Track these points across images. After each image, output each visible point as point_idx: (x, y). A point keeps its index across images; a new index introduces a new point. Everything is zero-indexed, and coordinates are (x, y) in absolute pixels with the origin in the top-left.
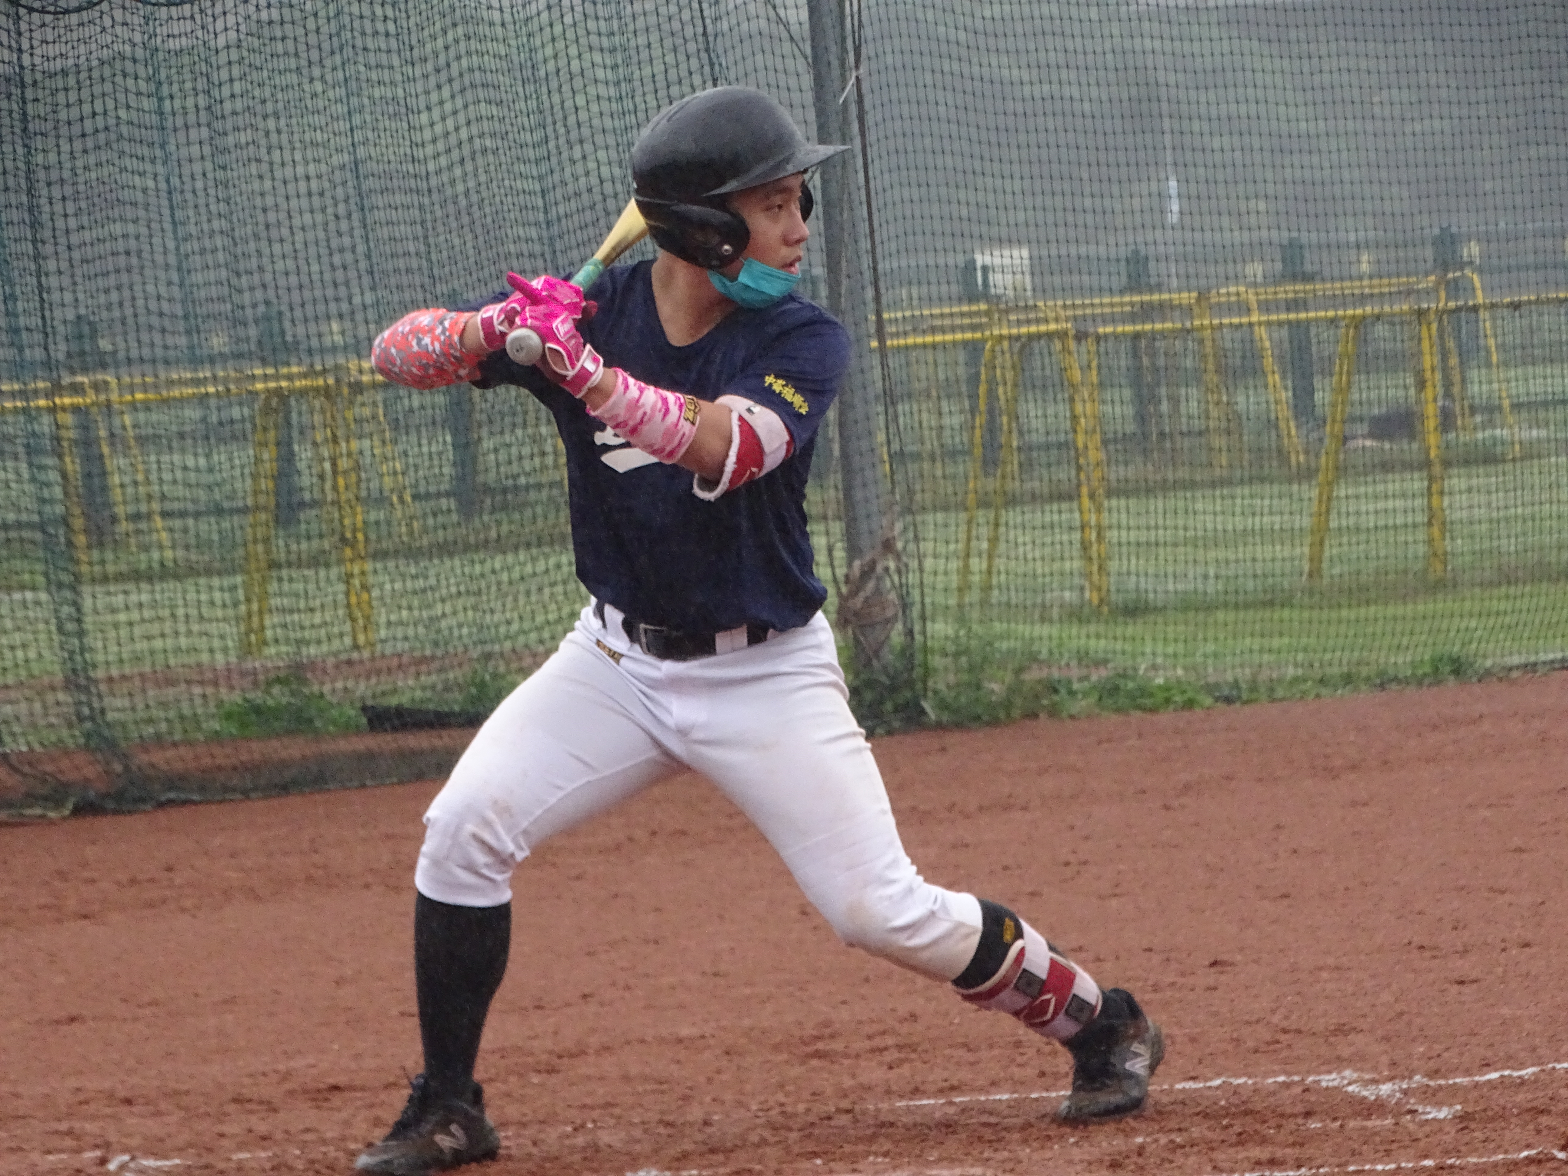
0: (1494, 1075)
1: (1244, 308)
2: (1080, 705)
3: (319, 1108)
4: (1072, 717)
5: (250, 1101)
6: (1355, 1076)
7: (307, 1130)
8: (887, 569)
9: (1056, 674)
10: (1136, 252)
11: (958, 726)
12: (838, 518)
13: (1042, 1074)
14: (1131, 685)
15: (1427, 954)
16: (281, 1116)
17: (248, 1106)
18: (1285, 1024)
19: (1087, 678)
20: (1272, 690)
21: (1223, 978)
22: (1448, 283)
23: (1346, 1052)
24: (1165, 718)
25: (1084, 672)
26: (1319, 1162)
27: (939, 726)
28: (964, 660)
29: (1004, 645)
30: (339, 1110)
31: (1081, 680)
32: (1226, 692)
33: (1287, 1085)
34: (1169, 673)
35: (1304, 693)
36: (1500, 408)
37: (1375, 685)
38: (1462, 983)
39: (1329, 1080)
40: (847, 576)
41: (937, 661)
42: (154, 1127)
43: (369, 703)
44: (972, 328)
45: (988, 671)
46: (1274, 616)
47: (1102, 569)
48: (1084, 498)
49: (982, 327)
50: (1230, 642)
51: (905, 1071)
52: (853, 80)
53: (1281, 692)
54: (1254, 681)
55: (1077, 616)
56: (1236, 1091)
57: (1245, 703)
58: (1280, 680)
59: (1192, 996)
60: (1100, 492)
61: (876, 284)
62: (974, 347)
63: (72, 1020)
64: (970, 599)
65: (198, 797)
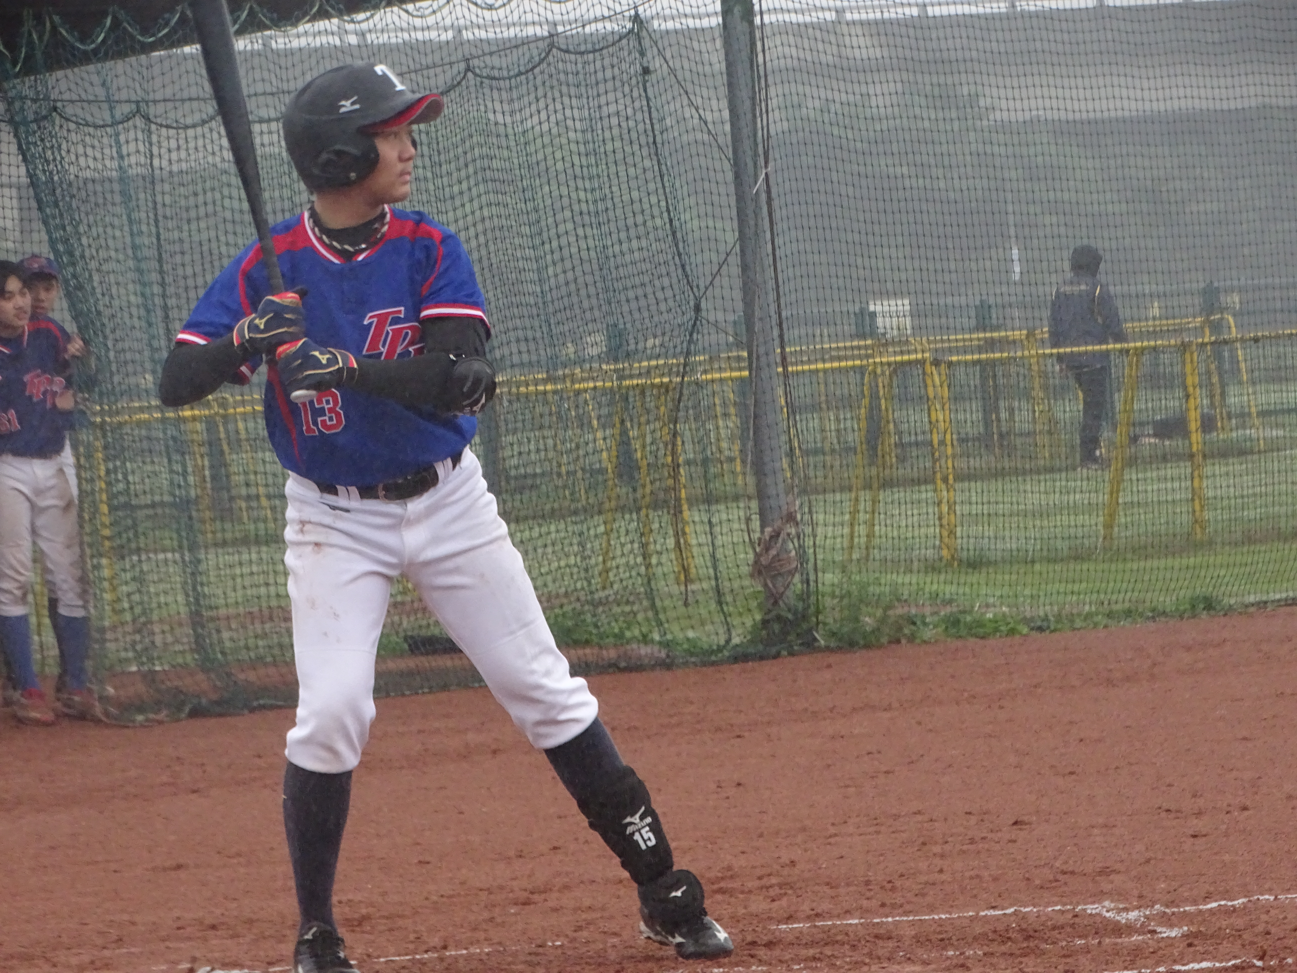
0: (1214, 905)
2: (930, 634)
4: (925, 642)
6: (1112, 905)
8: (789, 534)
9: (914, 611)
10: (981, 302)
11: (840, 649)
12: (753, 497)
13: (883, 905)
14: (969, 618)
15: (1172, 815)
18: (1064, 867)
19: (936, 613)
20: (1072, 621)
21: (1022, 834)
22: (1211, 322)
23: (1107, 887)
24: (990, 643)
25: (935, 609)
27: (826, 649)
28: (846, 600)
29: (877, 590)
31: (932, 615)
32: (1039, 623)
33: (1062, 912)
34: (997, 610)
35: (1096, 625)
36: (1249, 414)
37: (1148, 618)
39: (1092, 909)
40: (759, 540)
41: (828, 602)
42: (230, 946)
43: (410, 633)
44: (860, 357)
45: (864, 608)
46: (1078, 568)
47: (952, 533)
48: (939, 482)
49: (867, 357)
50: (1043, 586)
51: (784, 902)
52: (763, 175)
53: (1078, 623)
54: (1059, 615)
55: (932, 567)
56: (1025, 917)
57: (1052, 632)
58: (1079, 615)
59: (997, 847)
60: (951, 477)
61: (780, 325)
62: (861, 370)
63: (179, 867)
64: (855, 556)
65: (281, 704)
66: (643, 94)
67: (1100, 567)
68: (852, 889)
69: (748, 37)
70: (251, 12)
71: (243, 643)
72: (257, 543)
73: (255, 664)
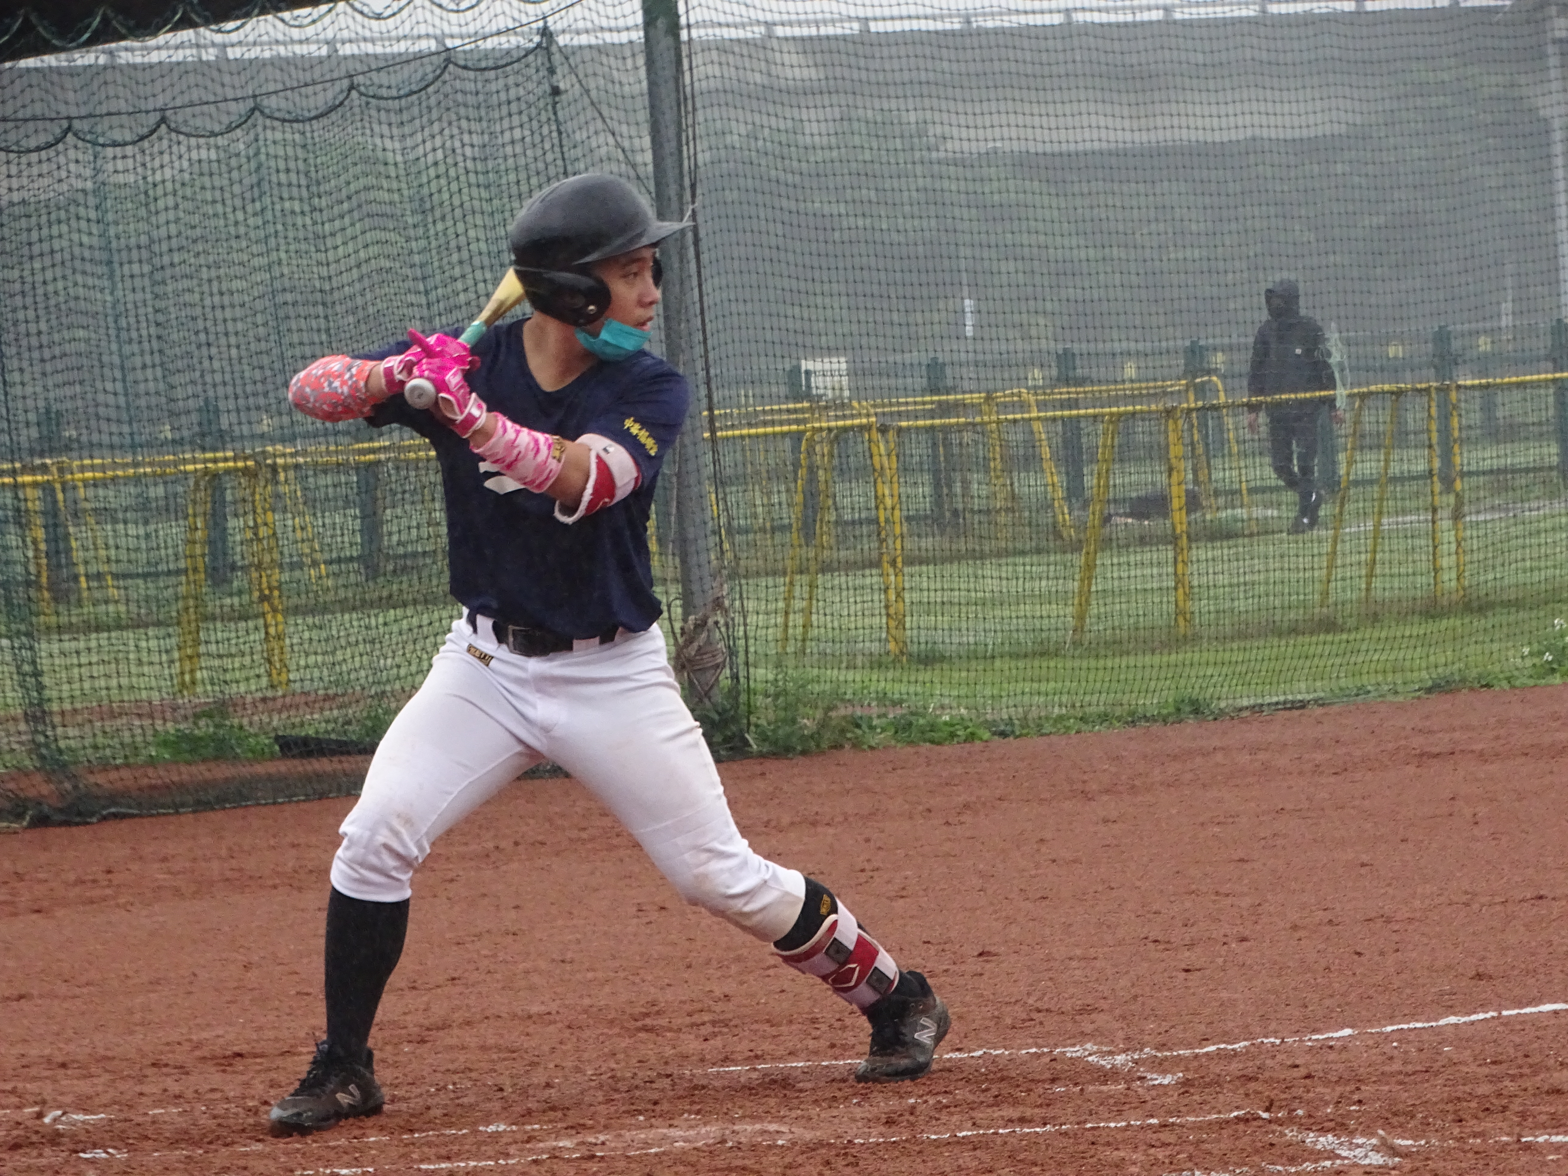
0: (1212, 1048)
1: (1023, 406)
2: (878, 738)
3: (224, 1071)
4: (872, 748)
5: (166, 1065)
6: (1095, 1048)
7: (213, 1090)
8: (716, 623)
9: (859, 712)
10: (935, 359)
11: (775, 755)
12: (676, 580)
13: (833, 1046)
14: (922, 721)
15: (1161, 947)
16: (192, 1078)
17: (165, 1070)
18: (1039, 1005)
19: (885, 715)
20: (1040, 726)
21: (988, 966)
22: (1195, 385)
23: (1088, 1028)
24: (947, 750)
25: (883, 710)
26: (1063, 1120)
27: (760, 755)
28: (781, 699)
29: (817, 688)
30: (241, 1073)
31: (880, 717)
32: (1002, 728)
33: (1038, 1056)
34: (954, 712)
35: (1068, 728)
36: (1240, 491)
37: (1127, 723)
38: (1187, 971)
39: (1073, 1052)
40: (682, 629)
41: (760, 700)
42: (83, 1087)
43: (280, 733)
44: (797, 422)
45: (802, 709)
46: (1044, 664)
47: (901, 625)
48: (885, 565)
49: (804, 421)
50: (1005, 685)
51: (717, 1042)
52: (689, 213)
53: (1048, 728)
54: (1025, 718)
55: (877, 663)
56: (994, 1060)
57: (1017, 737)
58: (1047, 718)
59: (961, 981)
60: (899, 560)
61: (708, 383)
62: (798, 437)
63: (21, 997)
64: (790, 649)
65: (135, 812)
66: (553, 117)
67: (1069, 664)
68: (794, 1027)
69: (672, 52)
70: (105, 21)
71: (87, 742)
72: (98, 629)
73: (105, 766)
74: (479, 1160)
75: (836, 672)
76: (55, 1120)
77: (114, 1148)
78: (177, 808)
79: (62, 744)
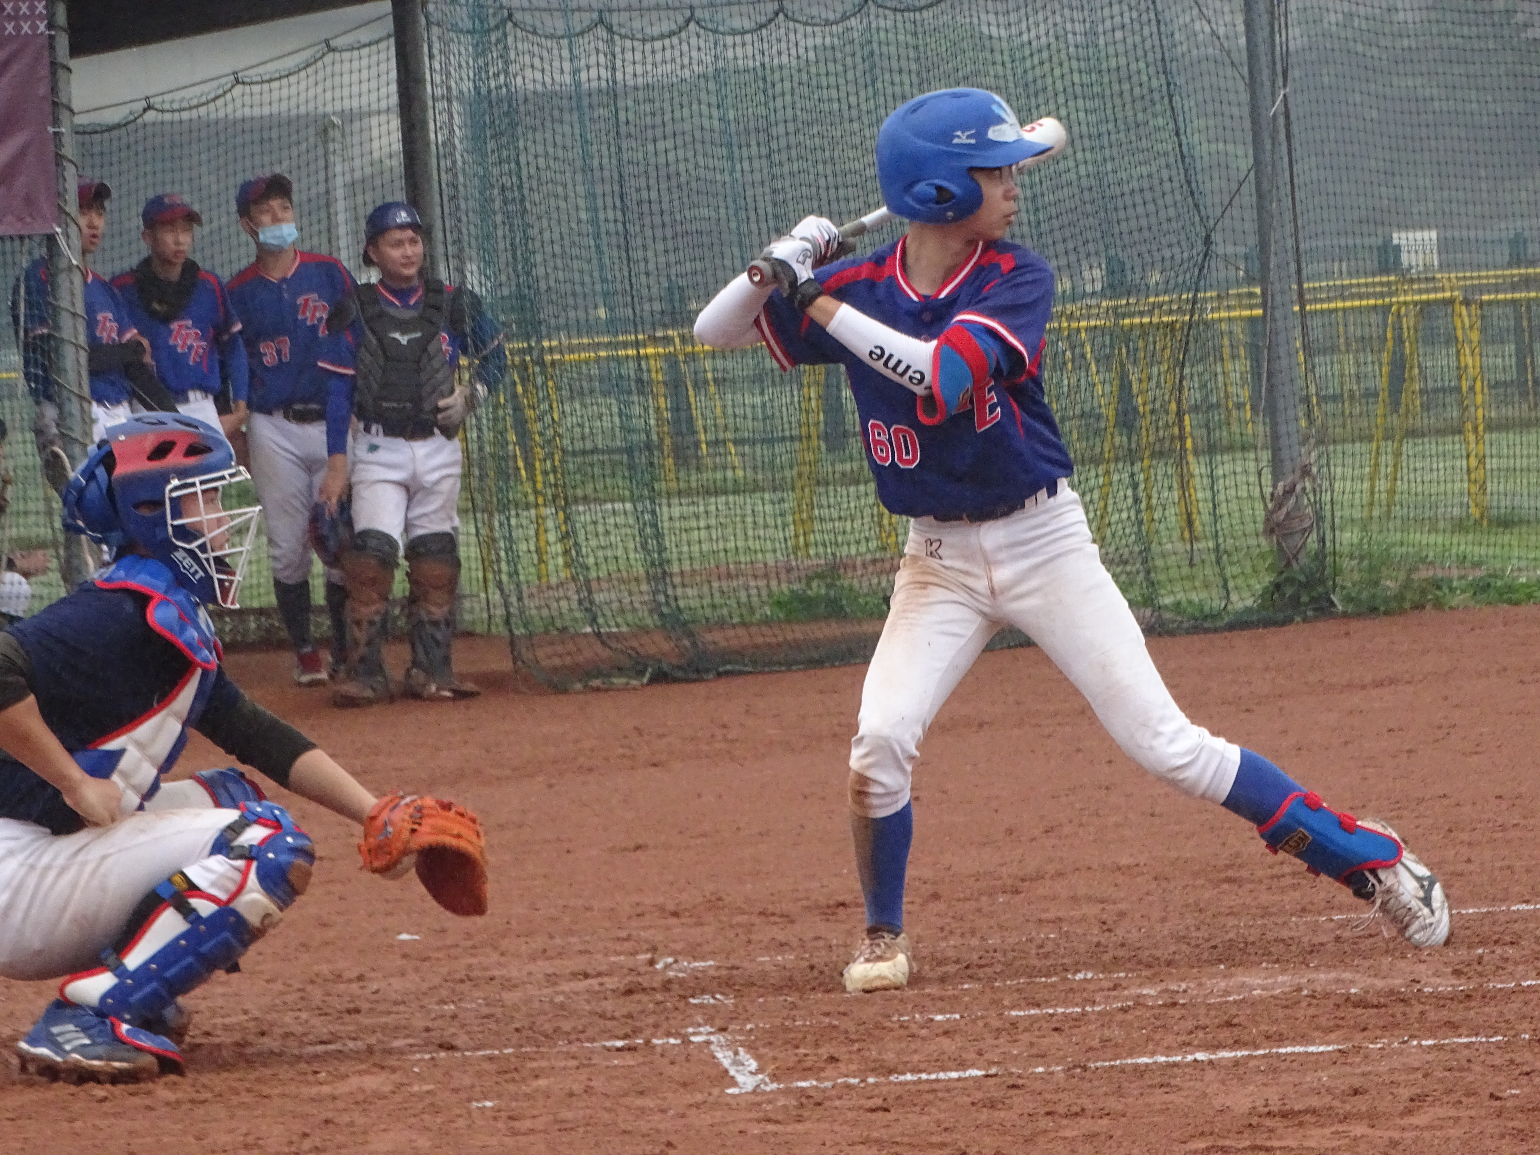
2: (1458, 599)
3: (828, 920)
4: (1451, 608)
5: (773, 914)
7: (817, 938)
8: (1304, 489)
9: (1440, 574)
11: (1359, 615)
12: (1265, 447)
14: (1499, 583)
16: (797, 927)
17: (772, 919)
19: (1464, 577)
27: (1345, 615)
30: (843, 922)
31: (1461, 578)
34: (1531, 574)
41: (1345, 563)
45: (1385, 572)
47: (1482, 490)
48: (1467, 432)
49: (1391, 295)
52: (1282, 96)
55: (1460, 526)
60: (1481, 427)
61: (1297, 260)
62: (1384, 310)
63: (638, 848)
64: (1376, 513)
65: (750, 669)
71: (707, 601)
72: (717, 493)
73: (721, 624)
74: (1067, 1007)
75: (1418, 535)
76: (667, 967)
77: (722, 994)
78: (789, 665)
79: (682, 604)
